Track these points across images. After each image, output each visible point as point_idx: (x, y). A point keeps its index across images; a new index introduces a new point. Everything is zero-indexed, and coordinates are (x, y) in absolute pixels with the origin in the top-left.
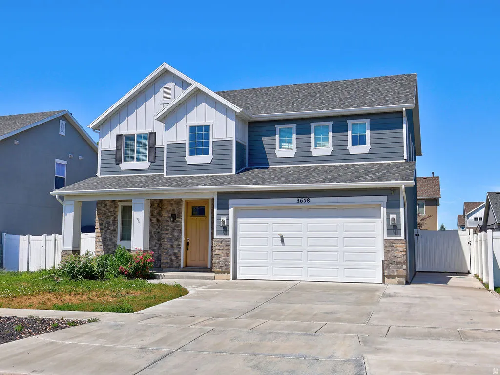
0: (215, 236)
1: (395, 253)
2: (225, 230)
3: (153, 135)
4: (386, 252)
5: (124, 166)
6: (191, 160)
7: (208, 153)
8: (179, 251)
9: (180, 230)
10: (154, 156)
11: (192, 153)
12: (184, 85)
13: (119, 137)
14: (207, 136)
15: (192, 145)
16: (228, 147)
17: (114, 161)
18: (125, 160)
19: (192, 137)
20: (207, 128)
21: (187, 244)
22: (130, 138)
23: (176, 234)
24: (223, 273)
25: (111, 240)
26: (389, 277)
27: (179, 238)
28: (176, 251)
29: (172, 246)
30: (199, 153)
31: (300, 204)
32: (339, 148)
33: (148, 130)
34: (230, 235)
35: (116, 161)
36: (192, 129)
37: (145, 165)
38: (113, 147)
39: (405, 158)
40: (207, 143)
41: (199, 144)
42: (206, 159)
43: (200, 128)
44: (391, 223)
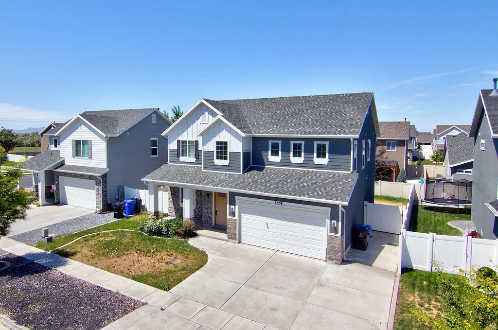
0: (228, 217)
1: (334, 245)
2: (233, 214)
3: (197, 143)
4: (329, 243)
5: (182, 159)
6: (218, 162)
8: (212, 216)
9: (212, 203)
10: (197, 155)
11: (218, 158)
12: (214, 114)
13: (178, 141)
14: (226, 148)
15: (218, 153)
16: (238, 157)
17: (176, 156)
18: (183, 155)
19: (218, 148)
20: (226, 143)
21: (216, 212)
22: (184, 142)
23: (210, 205)
24: (233, 239)
25: (176, 201)
26: (330, 259)
27: (211, 208)
28: (210, 215)
29: (208, 212)
30: (222, 158)
31: (277, 205)
32: (308, 159)
33: (194, 139)
34: (236, 217)
36: (218, 143)
37: (193, 160)
38: (176, 147)
39: (351, 171)
40: (226, 153)
41: (222, 153)
42: (225, 162)
43: (222, 143)
44: (333, 225)
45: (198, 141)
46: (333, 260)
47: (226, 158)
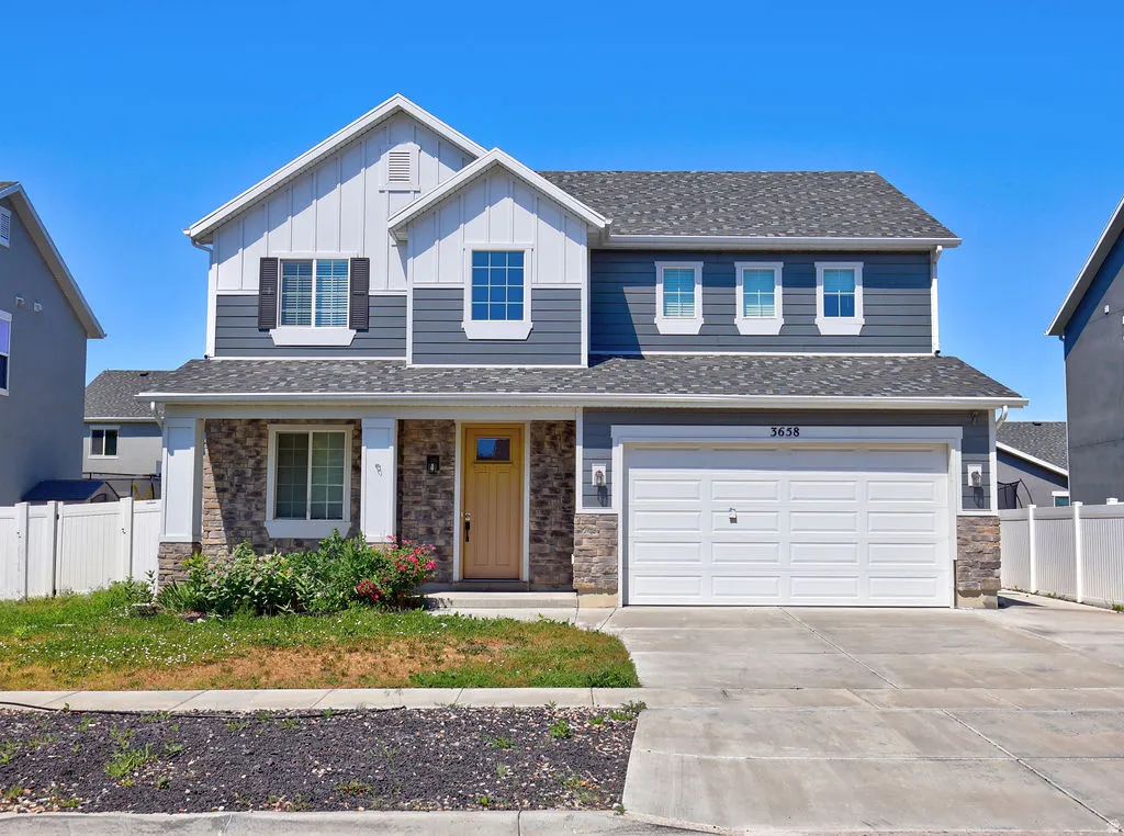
0: (579, 508)
1: (980, 546)
2: (602, 494)
3: (361, 267)
4: (962, 543)
5: (282, 335)
6: (476, 329)
7: (519, 316)
8: (449, 543)
9: (451, 494)
10: (361, 314)
11: (478, 314)
12: (458, 157)
13: (268, 265)
14: (518, 277)
15: (477, 294)
16: (569, 305)
17: (255, 322)
18: (286, 322)
19: (478, 276)
20: (517, 257)
21: (467, 526)
22: (292, 267)
23: (439, 503)
24: (600, 591)
25: (248, 516)
26: (966, 594)
27: (448, 511)
28: (441, 542)
29: (430, 531)
30: (498, 314)
31: (778, 440)
32: (797, 319)
33: (349, 253)
34: (616, 506)
35: (260, 323)
36: (479, 257)
37: (344, 335)
38: (252, 286)
40: (519, 294)
41: (498, 294)
42: (518, 329)
43: (498, 256)
44: (970, 483)
45: (366, 261)
46: (976, 594)
47: (516, 314)
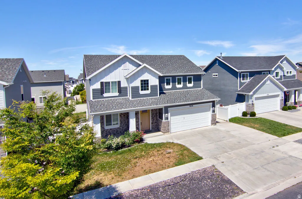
0: (164, 120)
1: (214, 118)
2: (167, 118)
3: (119, 82)
4: (212, 118)
5: (105, 95)
6: (142, 92)
7: (148, 90)
9: (139, 119)
10: (120, 91)
11: (142, 90)
13: (102, 83)
14: (148, 84)
15: (142, 87)
16: (156, 88)
17: (100, 93)
18: (105, 93)
19: (142, 84)
20: (148, 81)
21: (141, 123)
22: (107, 83)
24: (167, 132)
26: (212, 124)
30: (145, 90)
31: (191, 107)
32: (185, 85)
33: (117, 80)
34: (169, 120)
35: (101, 93)
36: (142, 81)
37: (117, 94)
38: (99, 87)
39: (202, 87)
40: (148, 86)
41: (145, 87)
42: (148, 92)
43: (145, 81)
44: (213, 110)
45: (120, 81)
47: (148, 89)
